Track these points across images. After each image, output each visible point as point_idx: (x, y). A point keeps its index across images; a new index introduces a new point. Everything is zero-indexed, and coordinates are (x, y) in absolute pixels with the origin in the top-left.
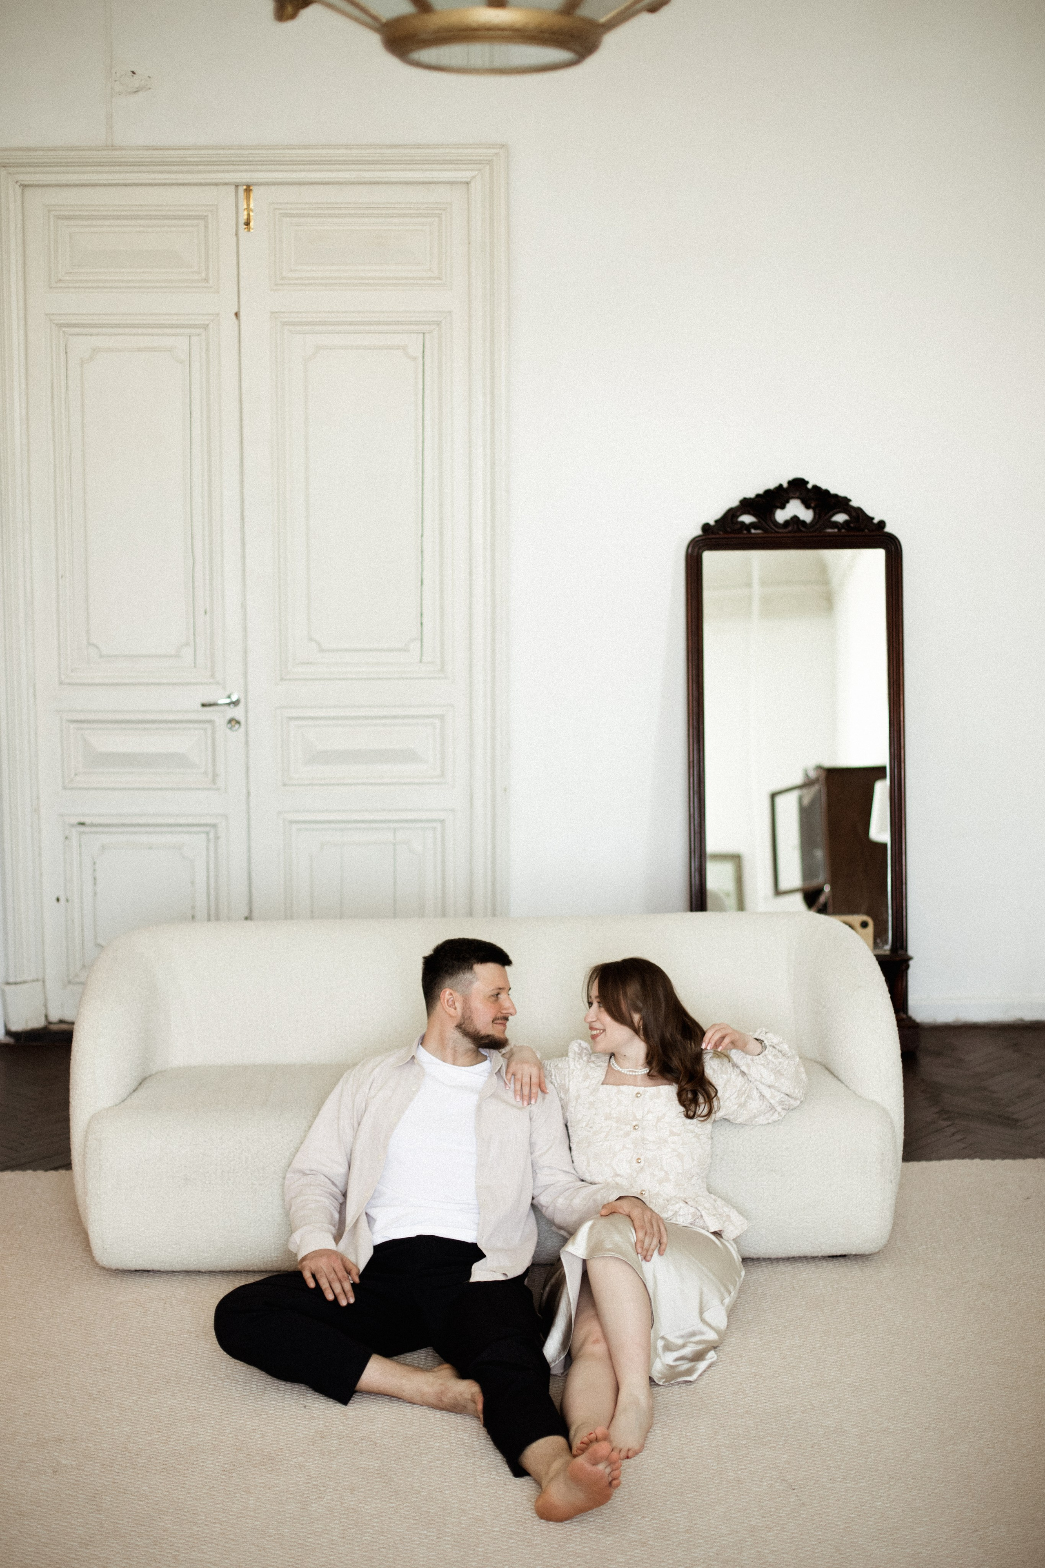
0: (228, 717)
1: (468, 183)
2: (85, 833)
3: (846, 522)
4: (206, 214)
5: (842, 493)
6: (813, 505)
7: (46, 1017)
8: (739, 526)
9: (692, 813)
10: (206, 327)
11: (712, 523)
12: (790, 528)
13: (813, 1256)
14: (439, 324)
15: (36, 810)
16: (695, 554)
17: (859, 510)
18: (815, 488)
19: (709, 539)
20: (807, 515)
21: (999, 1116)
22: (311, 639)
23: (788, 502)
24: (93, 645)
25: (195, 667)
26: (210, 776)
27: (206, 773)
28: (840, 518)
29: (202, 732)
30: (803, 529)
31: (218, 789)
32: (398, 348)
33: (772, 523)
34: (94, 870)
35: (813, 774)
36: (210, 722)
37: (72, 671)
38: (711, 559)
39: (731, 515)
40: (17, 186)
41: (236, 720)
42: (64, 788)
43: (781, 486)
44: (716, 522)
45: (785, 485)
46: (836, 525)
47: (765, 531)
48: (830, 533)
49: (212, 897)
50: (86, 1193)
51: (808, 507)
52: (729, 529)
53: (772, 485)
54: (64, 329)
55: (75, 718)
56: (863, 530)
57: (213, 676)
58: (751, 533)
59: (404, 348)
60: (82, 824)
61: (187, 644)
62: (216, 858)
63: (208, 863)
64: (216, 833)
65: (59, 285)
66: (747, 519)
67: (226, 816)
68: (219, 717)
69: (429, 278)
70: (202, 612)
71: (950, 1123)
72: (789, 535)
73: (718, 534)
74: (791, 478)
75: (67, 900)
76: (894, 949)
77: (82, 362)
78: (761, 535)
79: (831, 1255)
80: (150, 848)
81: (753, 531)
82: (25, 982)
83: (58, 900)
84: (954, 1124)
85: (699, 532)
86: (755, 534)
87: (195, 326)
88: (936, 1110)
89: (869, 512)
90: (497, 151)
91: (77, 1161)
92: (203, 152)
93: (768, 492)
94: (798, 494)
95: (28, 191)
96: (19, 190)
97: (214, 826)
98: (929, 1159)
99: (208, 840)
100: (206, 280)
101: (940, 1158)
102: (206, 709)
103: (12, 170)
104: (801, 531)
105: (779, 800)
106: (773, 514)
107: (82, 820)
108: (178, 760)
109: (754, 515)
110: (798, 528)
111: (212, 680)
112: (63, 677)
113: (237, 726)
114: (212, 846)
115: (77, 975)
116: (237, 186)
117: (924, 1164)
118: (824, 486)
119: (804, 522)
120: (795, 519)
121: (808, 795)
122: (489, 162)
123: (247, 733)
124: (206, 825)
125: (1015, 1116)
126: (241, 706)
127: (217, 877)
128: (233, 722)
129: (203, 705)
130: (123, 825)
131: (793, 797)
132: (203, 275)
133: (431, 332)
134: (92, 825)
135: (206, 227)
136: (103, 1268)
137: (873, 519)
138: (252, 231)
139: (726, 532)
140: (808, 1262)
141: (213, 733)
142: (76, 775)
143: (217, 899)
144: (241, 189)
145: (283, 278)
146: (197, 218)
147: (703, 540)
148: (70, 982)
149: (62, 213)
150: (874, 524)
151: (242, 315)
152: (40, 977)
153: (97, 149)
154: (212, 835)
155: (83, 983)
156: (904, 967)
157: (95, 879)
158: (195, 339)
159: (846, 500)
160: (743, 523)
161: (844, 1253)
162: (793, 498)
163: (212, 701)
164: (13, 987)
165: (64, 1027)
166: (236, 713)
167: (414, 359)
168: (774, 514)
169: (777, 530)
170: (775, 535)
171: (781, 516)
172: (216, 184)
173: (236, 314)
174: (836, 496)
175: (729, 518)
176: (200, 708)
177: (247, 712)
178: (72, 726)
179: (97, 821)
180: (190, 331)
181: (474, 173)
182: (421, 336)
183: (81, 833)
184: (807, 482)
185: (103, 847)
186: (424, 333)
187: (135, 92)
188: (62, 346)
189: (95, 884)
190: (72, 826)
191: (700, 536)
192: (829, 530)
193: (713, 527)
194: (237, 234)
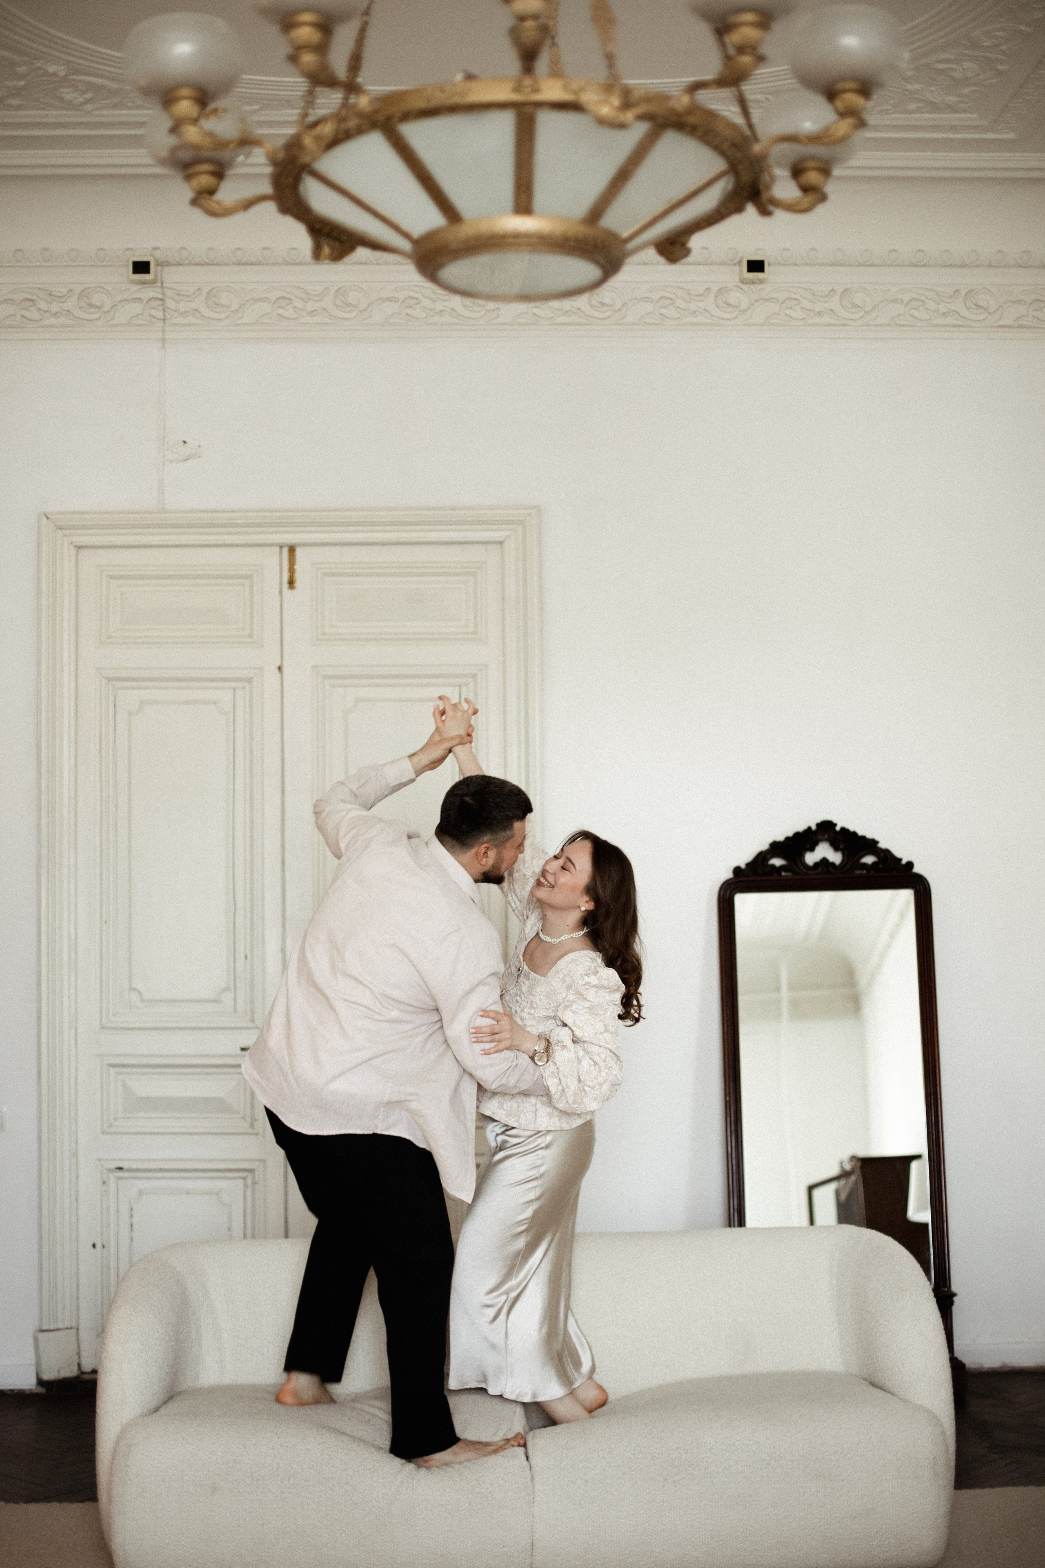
1: (501, 543)
2: (123, 1178)
3: (874, 863)
4: (250, 573)
5: (869, 835)
6: (841, 847)
7: (79, 1365)
8: (770, 869)
10: (250, 680)
11: (743, 866)
12: (820, 870)
14: (474, 676)
15: (75, 1154)
16: (728, 897)
17: (887, 852)
18: (843, 829)
19: (741, 881)
20: (835, 858)
23: (817, 844)
24: (135, 990)
25: (235, 1011)
26: (249, 1119)
27: (244, 1118)
28: (869, 860)
30: (833, 871)
31: (257, 1134)
33: (803, 865)
34: (131, 1216)
35: (849, 1165)
37: (113, 1016)
38: (744, 901)
39: (761, 858)
40: (72, 548)
42: (103, 1132)
43: (809, 828)
44: (748, 865)
45: (814, 827)
46: (865, 866)
47: (794, 873)
48: (860, 874)
51: (837, 849)
52: (761, 872)
53: (801, 828)
54: (114, 683)
55: (114, 1062)
56: (892, 871)
57: (253, 1021)
58: (783, 876)
60: (121, 1169)
61: (227, 989)
62: (254, 1205)
63: (245, 1211)
64: (253, 1178)
65: (109, 640)
66: (777, 862)
67: (264, 1161)
69: (466, 633)
70: (243, 956)
71: (1001, 1456)
72: (820, 877)
73: (750, 877)
74: (819, 820)
75: (104, 1246)
77: (130, 713)
78: (793, 878)
80: (188, 1194)
81: (783, 874)
82: (59, 1329)
83: (94, 1246)
84: (1007, 1457)
85: (729, 875)
86: (784, 876)
87: (238, 680)
88: (989, 1445)
89: (897, 853)
90: (529, 511)
92: (250, 515)
93: (797, 835)
94: (827, 837)
95: (83, 552)
96: (73, 551)
97: (251, 1171)
98: (982, 1487)
99: (246, 1186)
100: (251, 636)
101: (992, 1486)
103: (67, 532)
104: (831, 872)
105: (816, 1193)
106: (802, 856)
107: (120, 1165)
108: (217, 1105)
109: (784, 858)
110: (828, 870)
112: (104, 1021)
114: (249, 1192)
116: (281, 547)
117: (978, 1492)
118: (852, 828)
119: (833, 864)
120: (825, 861)
121: (846, 1188)
122: (522, 523)
124: (243, 1170)
127: (254, 1223)
130: (161, 1170)
131: (831, 1190)
132: (248, 632)
133: (466, 685)
134: (130, 1170)
135: (251, 586)
137: (901, 860)
138: (295, 589)
139: (758, 874)
142: (115, 1119)
144: (285, 550)
145: (325, 634)
146: (243, 577)
147: (736, 883)
149: (114, 573)
150: (903, 865)
151: (285, 670)
152: (74, 1325)
153: (147, 511)
154: (249, 1181)
157: (131, 1225)
158: (239, 693)
159: (874, 842)
160: (773, 866)
162: (822, 840)
164: (46, 1334)
168: (804, 856)
169: (807, 871)
170: (806, 877)
171: (811, 858)
172: (262, 546)
173: (280, 668)
174: (864, 838)
175: (761, 861)
176: (239, 1052)
178: (112, 1070)
179: (134, 1166)
180: (235, 684)
181: (508, 533)
182: (457, 689)
183: (119, 1178)
184: (835, 825)
185: (141, 1193)
186: (460, 686)
187: (186, 460)
188: (111, 699)
189: (132, 1230)
190: (110, 1170)
191: (730, 879)
192: (858, 872)
193: (744, 870)
194: (281, 592)
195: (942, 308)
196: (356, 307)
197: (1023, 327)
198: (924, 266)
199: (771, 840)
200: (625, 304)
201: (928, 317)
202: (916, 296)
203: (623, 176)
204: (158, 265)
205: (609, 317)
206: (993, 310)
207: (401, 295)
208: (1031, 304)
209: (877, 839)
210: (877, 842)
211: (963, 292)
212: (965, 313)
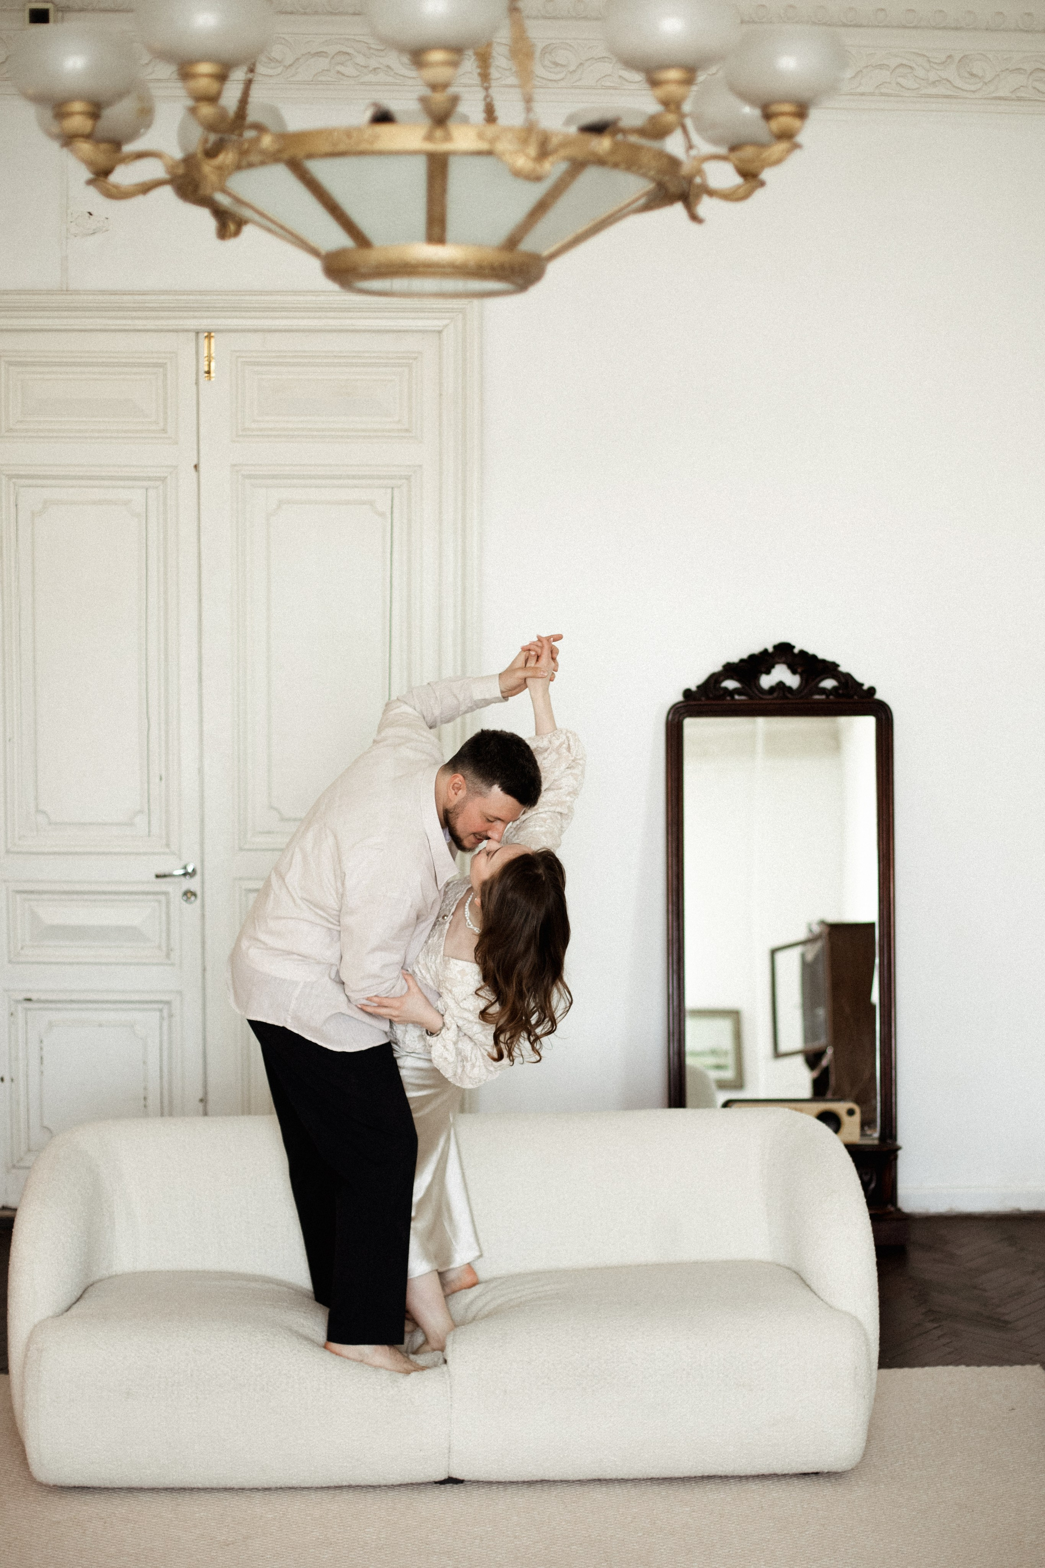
0: (184, 888)
1: (440, 332)
2: (30, 1009)
3: (835, 688)
4: (164, 361)
5: (829, 658)
6: (799, 670)
8: (722, 692)
9: (671, 992)
10: (163, 479)
11: (694, 688)
12: (775, 695)
13: (783, 1473)
14: (408, 478)
16: (676, 720)
17: (848, 676)
18: (803, 653)
19: (690, 705)
20: (793, 681)
21: (988, 1318)
22: (272, 807)
23: (773, 667)
24: (44, 812)
25: (149, 835)
26: (164, 949)
27: (159, 947)
28: (829, 683)
29: (156, 904)
30: (789, 696)
31: (173, 964)
32: (364, 503)
33: (757, 689)
34: (41, 1049)
35: (817, 929)
36: (166, 893)
37: (20, 839)
38: (692, 727)
39: (714, 680)
41: (191, 892)
42: (10, 962)
43: (766, 651)
44: (699, 687)
45: (771, 650)
46: (824, 691)
47: (751, 698)
48: (819, 699)
49: (166, 1078)
50: (23, 1406)
51: (794, 672)
52: (711, 696)
53: (757, 649)
54: (14, 480)
55: (21, 888)
56: (852, 697)
57: (168, 845)
58: (736, 700)
59: (371, 503)
60: (29, 1000)
61: (141, 812)
62: (170, 1037)
63: (161, 1042)
64: (170, 1011)
65: (10, 434)
66: (730, 684)
67: (180, 993)
68: (176, 889)
69: (399, 430)
70: (157, 780)
71: (936, 1325)
72: (775, 701)
73: (700, 700)
74: (776, 642)
75: (12, 1080)
76: (882, 1138)
77: (33, 515)
78: (746, 702)
79: (801, 1472)
80: (100, 1025)
81: (737, 697)
83: (2, 1080)
84: (940, 1326)
85: (679, 698)
86: (739, 700)
87: (149, 479)
88: (924, 1310)
89: (859, 677)
91: (14, 1372)
92: (162, 297)
93: (752, 657)
94: (783, 659)
97: (168, 1003)
98: (911, 1365)
99: (162, 1018)
100: (164, 430)
101: (923, 1365)
102: (159, 880)
104: (787, 698)
105: (780, 957)
106: (757, 679)
107: (29, 996)
108: (131, 934)
109: (738, 680)
110: (784, 694)
111: (167, 850)
112: (9, 846)
113: (193, 898)
114: (165, 1024)
115: (21, 1159)
116: (197, 333)
117: (906, 1371)
118: (811, 651)
119: (790, 688)
120: (781, 685)
121: (812, 952)
122: (462, 311)
123: (203, 906)
124: (161, 1002)
125: (1006, 1318)
126: (198, 877)
127: (170, 1057)
128: (189, 894)
129: (158, 876)
130: (72, 1002)
131: (796, 953)
132: (161, 425)
133: (399, 487)
134: (39, 1001)
135: (165, 375)
136: (40, 1484)
137: (862, 685)
138: (213, 379)
139: (708, 698)
140: (779, 1480)
141: (168, 907)
142: (22, 948)
143: (170, 1083)
144: (202, 336)
145: (244, 430)
146: (156, 365)
147: (684, 706)
148: (14, 1167)
149: (13, 359)
150: (863, 690)
151: (202, 469)
153: (49, 292)
154: (166, 1013)
155: (28, 1168)
156: (892, 1157)
157: (42, 1058)
158: (152, 493)
159: (835, 666)
160: (726, 689)
161: (815, 1470)
162: (778, 663)
163: (167, 871)
165: (7, 1213)
166: (192, 884)
167: (382, 515)
168: (759, 679)
169: (761, 696)
170: (761, 702)
171: (766, 681)
172: (176, 331)
173: (196, 467)
174: (824, 661)
175: (713, 681)
176: (154, 879)
177: (203, 883)
178: (18, 897)
179: (43, 997)
180: (146, 484)
181: (445, 322)
182: (389, 490)
183: (27, 1010)
184: (794, 647)
185: (51, 1025)
186: (392, 488)
187: (92, 234)
188: (12, 498)
189: (42, 1063)
190: (18, 1002)
191: (681, 702)
192: (817, 697)
193: (695, 692)
194: (197, 383)
195: (932, 76)
196: (280, 62)
197: (1019, 99)
198: (915, 27)
199: (724, 661)
200: (581, 64)
201: (916, 86)
202: (905, 62)
203: (541, 208)
204: (58, 10)
205: (562, 79)
206: (989, 79)
207: (332, 49)
208: (1031, 74)
209: (838, 662)
210: (838, 666)
211: (957, 58)
212: (958, 83)
